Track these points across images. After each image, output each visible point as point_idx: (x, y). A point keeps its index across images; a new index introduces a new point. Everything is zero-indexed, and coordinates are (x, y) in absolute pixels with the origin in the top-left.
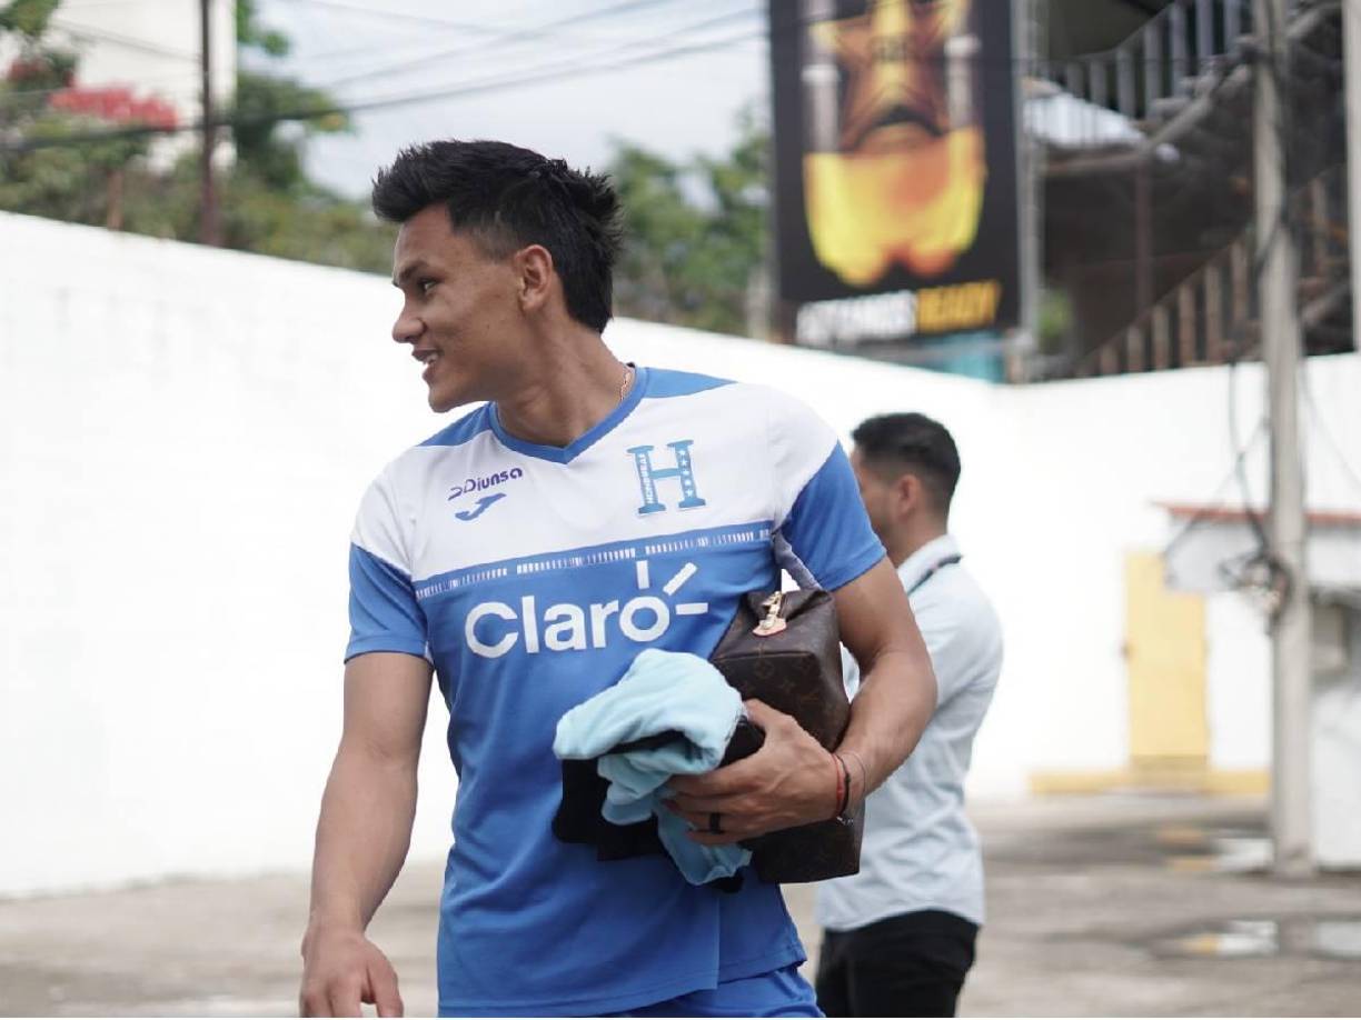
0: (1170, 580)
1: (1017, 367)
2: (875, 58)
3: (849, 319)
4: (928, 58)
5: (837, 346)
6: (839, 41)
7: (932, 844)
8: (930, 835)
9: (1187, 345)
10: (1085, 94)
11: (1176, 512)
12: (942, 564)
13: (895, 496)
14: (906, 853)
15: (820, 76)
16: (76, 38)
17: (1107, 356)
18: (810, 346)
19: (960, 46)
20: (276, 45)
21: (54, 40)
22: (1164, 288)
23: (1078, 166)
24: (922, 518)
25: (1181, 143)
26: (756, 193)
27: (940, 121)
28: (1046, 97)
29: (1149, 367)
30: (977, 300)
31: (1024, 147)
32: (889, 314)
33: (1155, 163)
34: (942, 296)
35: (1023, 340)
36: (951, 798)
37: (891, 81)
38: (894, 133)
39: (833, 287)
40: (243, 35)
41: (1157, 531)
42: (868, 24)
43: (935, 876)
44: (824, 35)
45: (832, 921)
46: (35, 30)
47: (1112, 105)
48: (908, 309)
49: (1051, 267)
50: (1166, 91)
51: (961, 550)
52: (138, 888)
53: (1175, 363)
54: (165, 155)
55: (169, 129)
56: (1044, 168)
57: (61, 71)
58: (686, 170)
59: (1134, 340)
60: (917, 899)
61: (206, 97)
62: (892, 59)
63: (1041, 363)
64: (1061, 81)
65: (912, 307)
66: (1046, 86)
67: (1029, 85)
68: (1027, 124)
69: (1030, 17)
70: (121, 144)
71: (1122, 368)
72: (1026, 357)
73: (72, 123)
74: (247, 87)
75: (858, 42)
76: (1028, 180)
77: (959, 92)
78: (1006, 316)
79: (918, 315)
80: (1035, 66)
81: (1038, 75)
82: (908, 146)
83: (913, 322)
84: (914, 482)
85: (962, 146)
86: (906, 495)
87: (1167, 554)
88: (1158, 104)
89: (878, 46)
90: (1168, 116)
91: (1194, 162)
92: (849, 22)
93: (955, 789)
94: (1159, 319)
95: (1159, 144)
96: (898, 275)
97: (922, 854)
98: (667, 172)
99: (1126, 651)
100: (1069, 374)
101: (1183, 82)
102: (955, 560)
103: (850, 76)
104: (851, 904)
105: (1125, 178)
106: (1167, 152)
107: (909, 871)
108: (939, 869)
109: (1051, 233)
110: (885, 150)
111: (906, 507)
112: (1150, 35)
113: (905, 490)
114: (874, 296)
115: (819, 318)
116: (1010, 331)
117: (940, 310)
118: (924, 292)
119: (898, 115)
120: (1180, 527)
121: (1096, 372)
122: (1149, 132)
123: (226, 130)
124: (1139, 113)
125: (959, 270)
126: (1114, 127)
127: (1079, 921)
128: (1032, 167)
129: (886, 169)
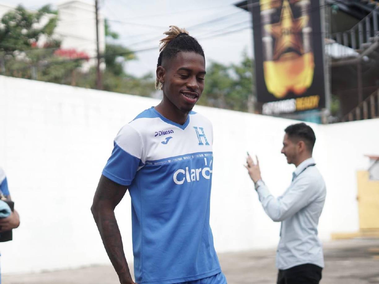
0: (371, 177)
1: (325, 120)
2: (282, 34)
3: (277, 107)
4: (297, 34)
5: (274, 114)
6: (272, 30)
7: (308, 245)
8: (307, 242)
9: (373, 112)
10: (342, 43)
11: (372, 158)
12: (309, 166)
13: (298, 147)
14: (301, 247)
15: (267, 40)
16: (62, 36)
17: (350, 116)
18: (266, 115)
19: (306, 30)
20: (115, 36)
21: (55, 36)
22: (366, 96)
23: (341, 62)
24: (305, 153)
25: (370, 55)
26: (249, 74)
27: (302, 51)
28: (331, 44)
29: (362, 118)
30: (313, 101)
31: (325, 58)
32: (288, 105)
33: (362, 62)
34: (303, 100)
35: (326, 112)
36: (313, 232)
37: (287, 41)
38: (288, 55)
39: (272, 98)
40: (107, 34)
41: (366, 164)
42: (280, 25)
43: (309, 254)
44: (268, 28)
45: (280, 267)
46: (50, 33)
47: (350, 46)
48: (293, 104)
49: (333, 91)
50: (365, 41)
51: (315, 162)
52: (83, 268)
53: (370, 117)
54: (86, 67)
55: (87, 59)
56: (331, 63)
57: (57, 45)
58: (229, 68)
59: (358, 111)
60: (304, 261)
61: (98, 51)
62: (288, 34)
63: (331, 118)
64: (335, 39)
65: (295, 103)
66: (331, 41)
67: (326, 41)
68: (326, 52)
69: (326, 22)
70: (74, 64)
71: (355, 119)
72: (328, 116)
73: (61, 58)
74: (108, 47)
75: (277, 30)
76: (326, 67)
77: (306, 43)
78: (321, 105)
79: (296, 105)
80: (327, 35)
81: (329, 38)
82: (293, 58)
83: (295, 107)
84: (303, 143)
85: (308, 58)
86: (301, 146)
87: (370, 170)
88: (362, 45)
89: (283, 31)
90: (366, 48)
91: (373, 61)
92: (275, 24)
93: (314, 229)
94: (365, 105)
95: (363, 56)
96: (290, 94)
97: (305, 248)
98: (224, 69)
99: (358, 199)
100: (340, 121)
101: (369, 38)
102: (314, 165)
103: (275, 40)
104: (286, 262)
105: (354, 66)
106: (366, 58)
107: (301, 253)
108: (310, 252)
109: (333, 82)
110: (286, 60)
111: (301, 150)
112: (360, 26)
113: (300, 145)
114: (284, 101)
115: (268, 107)
116: (323, 109)
117: (303, 104)
118: (298, 99)
119: (289, 50)
120: (373, 162)
121: (347, 120)
122: (360, 53)
123: (103, 59)
124: (357, 47)
125: (308, 93)
126: (350, 52)
127: (347, 273)
128: (328, 63)
129: (286, 65)
